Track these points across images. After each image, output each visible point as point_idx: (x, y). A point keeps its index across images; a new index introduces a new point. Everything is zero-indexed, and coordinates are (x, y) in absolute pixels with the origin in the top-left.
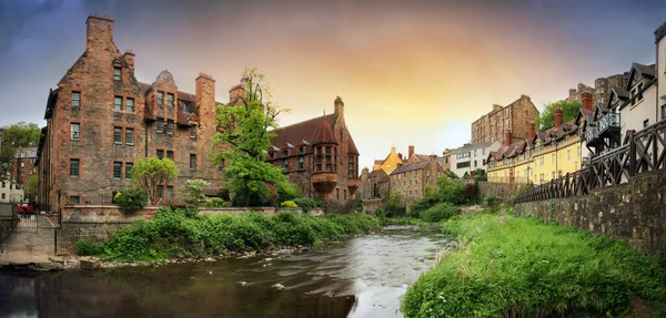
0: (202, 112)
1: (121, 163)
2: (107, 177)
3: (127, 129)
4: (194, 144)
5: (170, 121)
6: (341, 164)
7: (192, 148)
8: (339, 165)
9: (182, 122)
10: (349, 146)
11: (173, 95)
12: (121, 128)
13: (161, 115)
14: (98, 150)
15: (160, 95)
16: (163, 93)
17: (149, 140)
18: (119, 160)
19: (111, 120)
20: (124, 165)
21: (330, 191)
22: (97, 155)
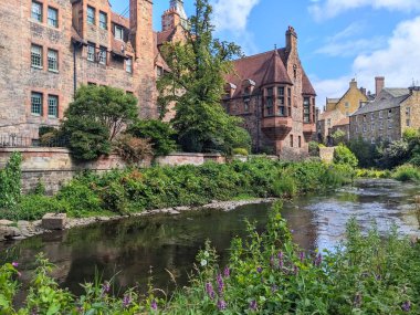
0: (139, 41)
1: (41, 94)
2: (21, 111)
3: (49, 49)
4: (131, 79)
5: (103, 48)
6: (296, 107)
7: (128, 84)
8: (293, 109)
9: (117, 51)
10: (304, 85)
11: (105, 14)
12: (41, 47)
13: (93, 40)
14: (7, 72)
15: (90, 12)
16: (93, 9)
17: (78, 68)
18: (38, 89)
19: (27, 33)
20: (46, 98)
21: (282, 138)
22: (8, 80)
